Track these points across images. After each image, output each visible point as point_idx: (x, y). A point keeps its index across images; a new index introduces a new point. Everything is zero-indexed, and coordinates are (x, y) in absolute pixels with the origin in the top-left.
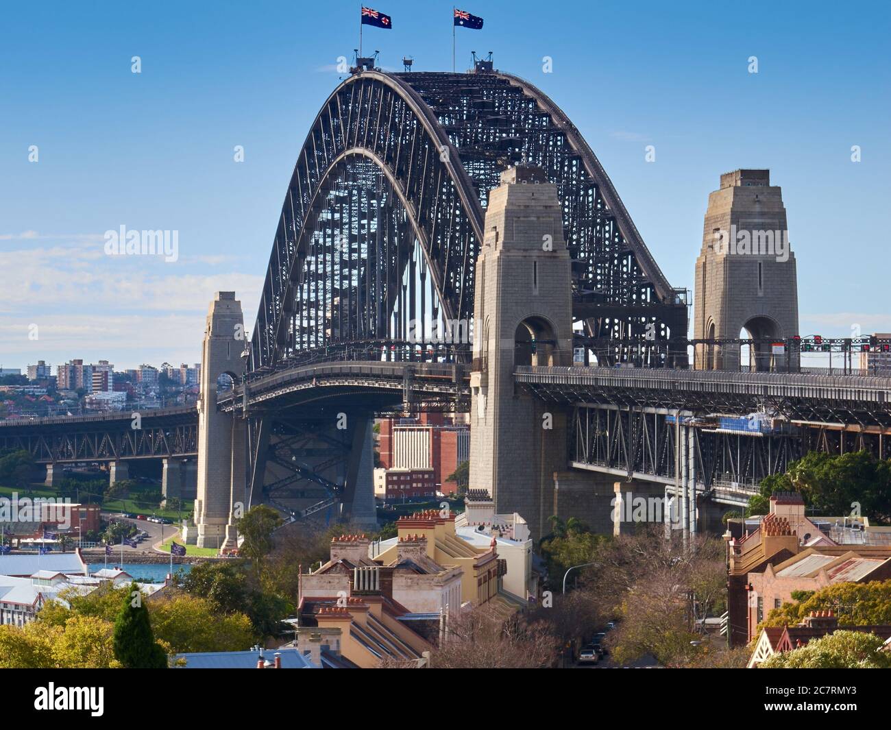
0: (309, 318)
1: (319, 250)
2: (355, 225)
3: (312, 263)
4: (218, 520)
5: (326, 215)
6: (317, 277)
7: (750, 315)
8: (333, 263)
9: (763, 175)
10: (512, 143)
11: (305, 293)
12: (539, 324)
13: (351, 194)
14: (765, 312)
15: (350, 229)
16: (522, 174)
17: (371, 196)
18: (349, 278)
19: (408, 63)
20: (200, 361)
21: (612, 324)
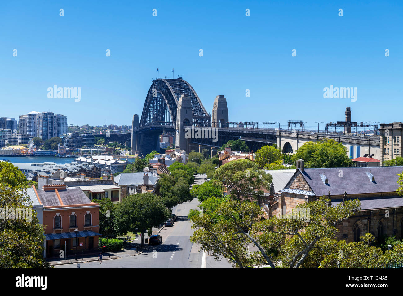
0: (149, 118)
1: (151, 107)
2: (157, 103)
3: (150, 109)
4: (134, 151)
5: (152, 102)
6: (151, 112)
7: (221, 119)
8: (153, 110)
9: (223, 96)
10: (183, 90)
11: (149, 114)
12: (187, 120)
13: (156, 98)
14: (223, 118)
15: (156, 104)
16: (185, 95)
17: (160, 99)
18: (156, 112)
19: (166, 77)
20: (132, 125)
21: (199, 120)
